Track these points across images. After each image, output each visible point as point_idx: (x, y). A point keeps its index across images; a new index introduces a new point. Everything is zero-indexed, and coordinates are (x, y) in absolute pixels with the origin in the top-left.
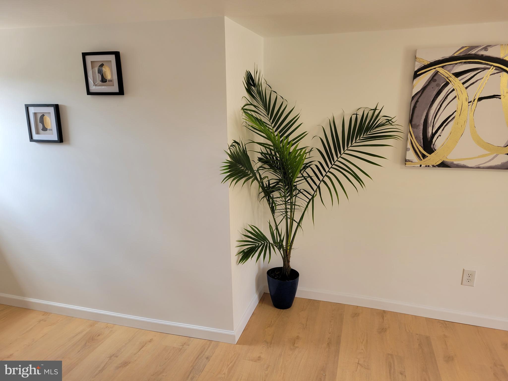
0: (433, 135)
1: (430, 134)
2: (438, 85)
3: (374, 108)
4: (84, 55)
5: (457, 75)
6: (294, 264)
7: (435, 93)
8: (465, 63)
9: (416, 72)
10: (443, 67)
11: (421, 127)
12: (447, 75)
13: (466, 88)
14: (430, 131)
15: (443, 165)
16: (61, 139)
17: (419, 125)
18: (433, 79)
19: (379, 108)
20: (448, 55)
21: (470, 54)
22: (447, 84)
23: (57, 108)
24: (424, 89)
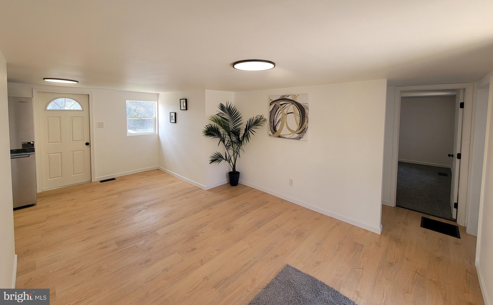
0: (276, 125)
1: (275, 125)
2: (276, 108)
3: (261, 115)
4: (180, 100)
5: (281, 105)
6: (237, 170)
7: (276, 111)
8: (283, 101)
9: (270, 104)
10: (277, 102)
11: (273, 123)
12: (278, 105)
13: (284, 109)
14: (275, 124)
15: (279, 137)
16: (175, 122)
17: (272, 122)
18: (274, 106)
19: (263, 115)
20: (278, 98)
21: (284, 98)
22: (279, 108)
23: (175, 113)
24: (273, 109)
